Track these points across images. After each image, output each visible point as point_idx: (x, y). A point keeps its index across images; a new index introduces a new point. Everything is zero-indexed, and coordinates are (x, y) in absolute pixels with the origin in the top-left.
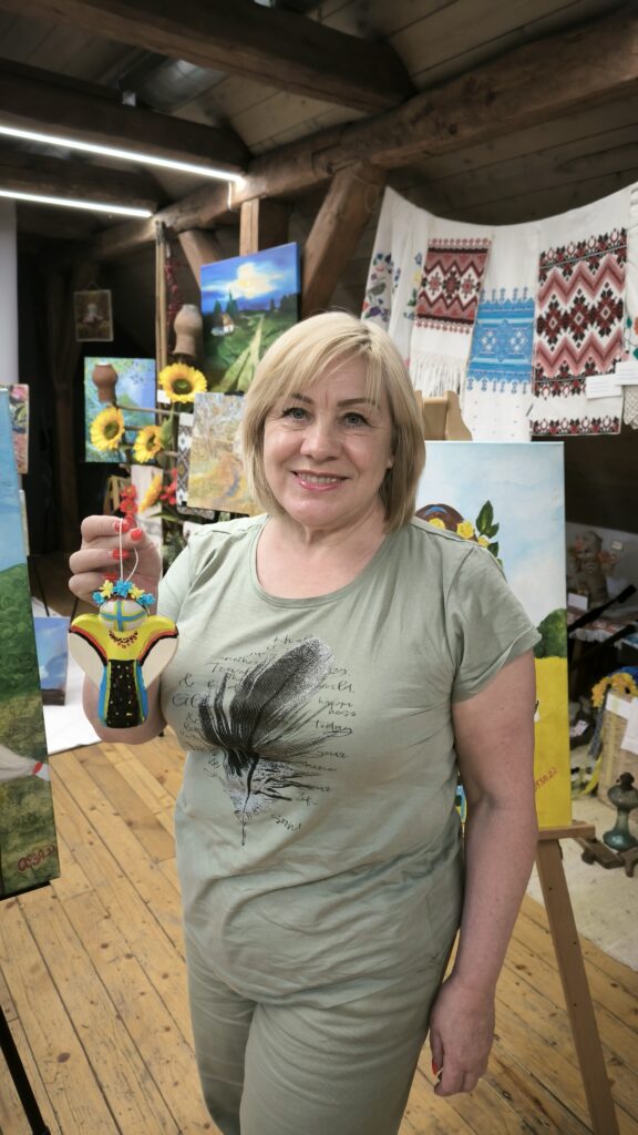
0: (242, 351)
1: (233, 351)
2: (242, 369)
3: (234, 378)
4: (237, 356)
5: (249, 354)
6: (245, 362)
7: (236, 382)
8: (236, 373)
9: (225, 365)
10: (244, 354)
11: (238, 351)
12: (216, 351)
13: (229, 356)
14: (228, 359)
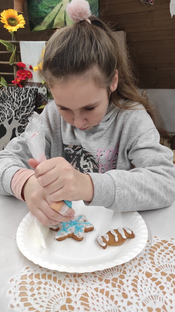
0: (56, 4)
1: (50, 6)
2: (57, 14)
3: (51, 20)
4: (53, 8)
5: (62, 4)
6: (59, 10)
7: (53, 21)
8: (53, 17)
9: (44, 14)
10: (58, 6)
11: (54, 5)
12: (37, 7)
13: (48, 9)
14: (46, 11)
